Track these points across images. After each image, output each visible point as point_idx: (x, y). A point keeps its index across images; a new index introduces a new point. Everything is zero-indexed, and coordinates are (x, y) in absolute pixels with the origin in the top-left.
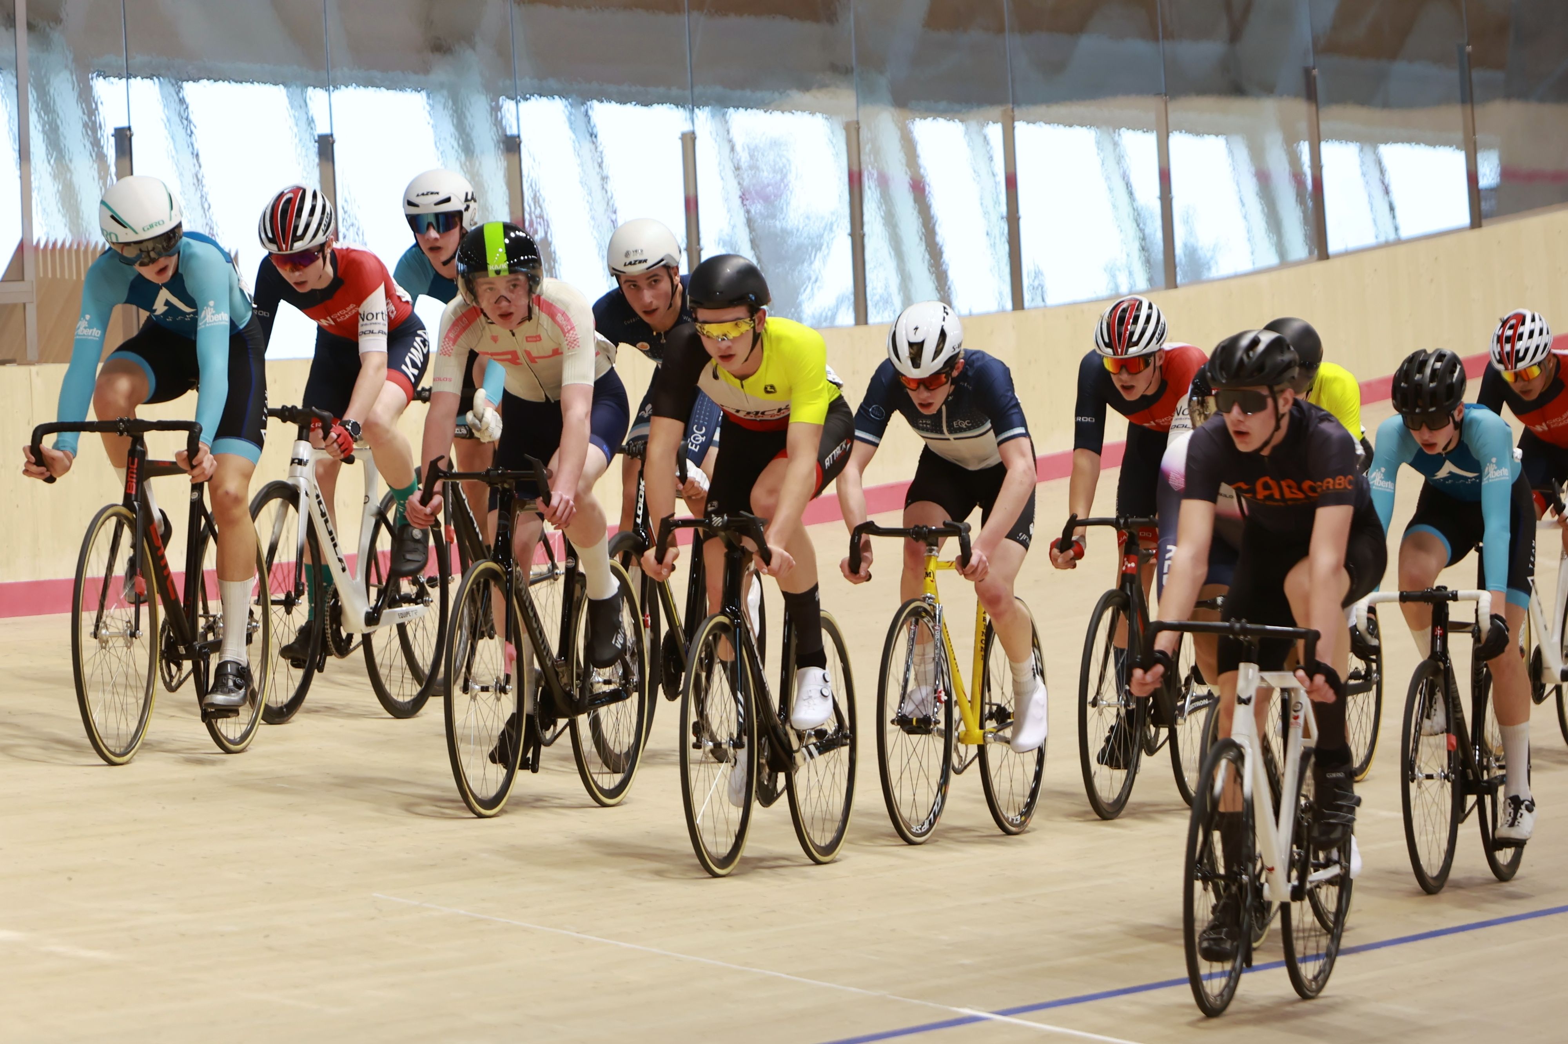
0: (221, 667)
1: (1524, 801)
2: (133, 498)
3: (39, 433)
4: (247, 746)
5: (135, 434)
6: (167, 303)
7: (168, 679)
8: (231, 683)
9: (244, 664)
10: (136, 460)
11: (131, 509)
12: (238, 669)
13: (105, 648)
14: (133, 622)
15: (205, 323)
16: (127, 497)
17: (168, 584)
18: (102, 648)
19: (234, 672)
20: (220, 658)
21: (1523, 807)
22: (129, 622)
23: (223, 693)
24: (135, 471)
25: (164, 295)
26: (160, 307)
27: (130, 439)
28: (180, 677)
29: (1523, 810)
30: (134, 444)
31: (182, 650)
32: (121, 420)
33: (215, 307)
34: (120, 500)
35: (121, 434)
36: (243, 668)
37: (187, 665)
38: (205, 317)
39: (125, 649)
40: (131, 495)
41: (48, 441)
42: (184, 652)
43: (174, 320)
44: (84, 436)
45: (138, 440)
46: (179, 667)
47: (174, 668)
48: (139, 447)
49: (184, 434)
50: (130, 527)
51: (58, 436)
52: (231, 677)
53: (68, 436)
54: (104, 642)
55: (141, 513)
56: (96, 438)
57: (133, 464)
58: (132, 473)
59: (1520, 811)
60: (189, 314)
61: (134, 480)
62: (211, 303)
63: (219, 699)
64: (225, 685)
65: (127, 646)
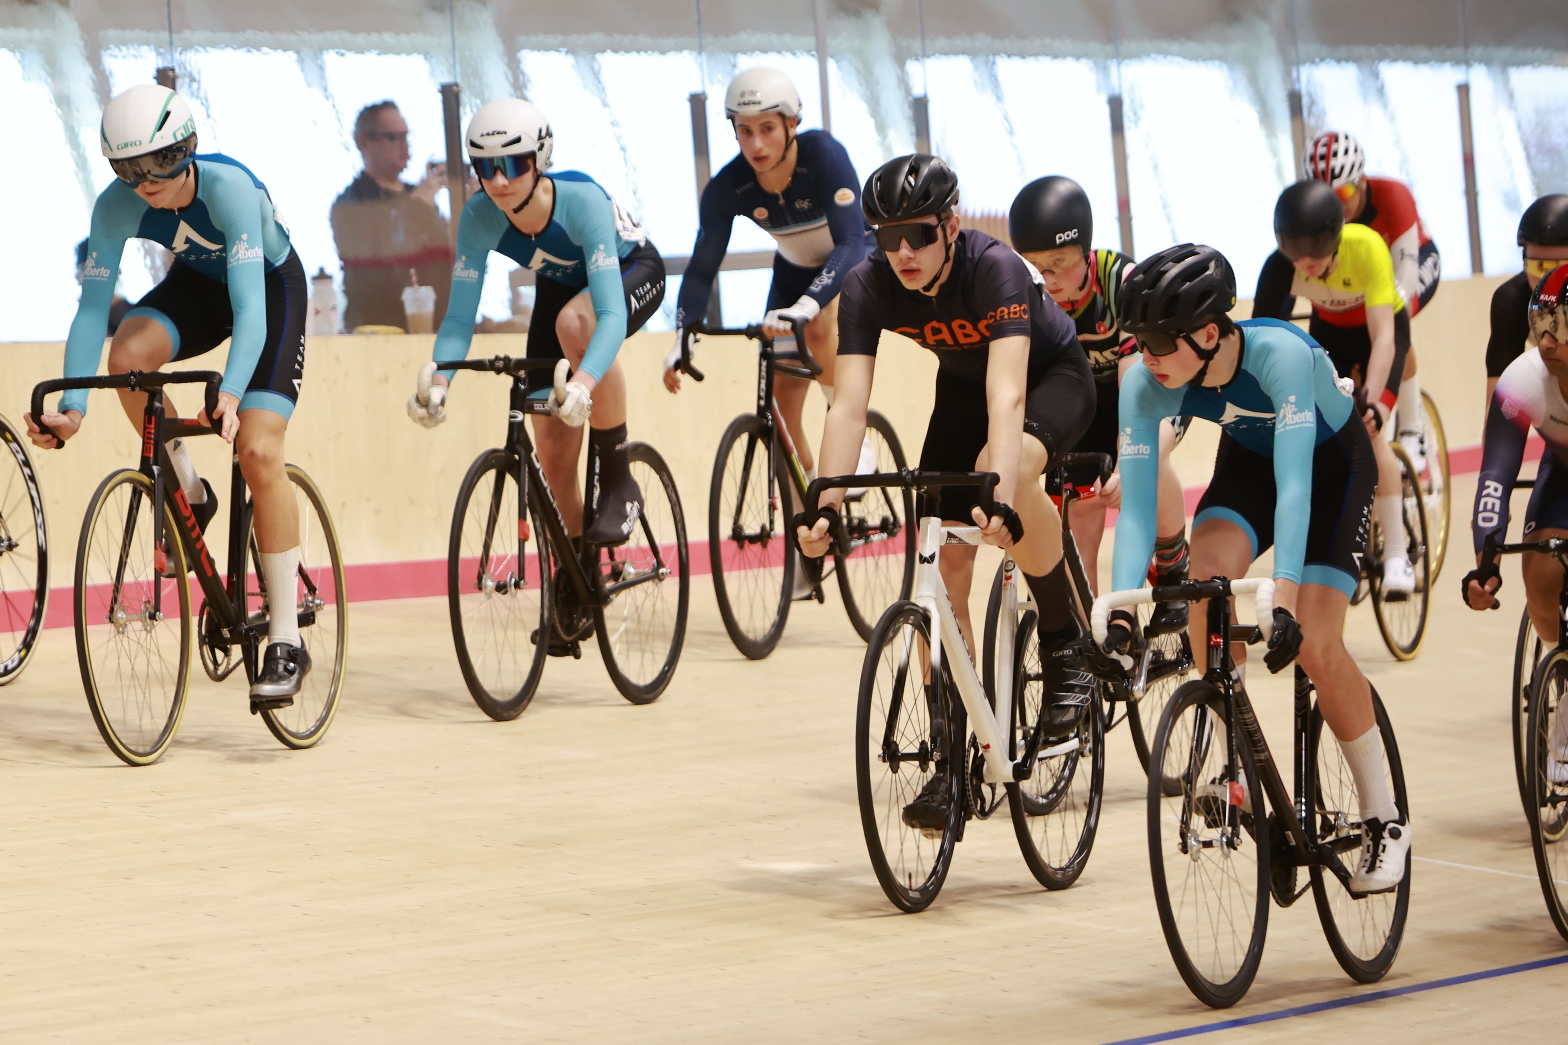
0: (271, 649)
1: (1386, 823)
2: (151, 462)
3: (40, 392)
4: (320, 738)
5: (149, 388)
6: (188, 240)
7: (211, 666)
8: (281, 668)
9: (297, 644)
10: (153, 418)
11: (150, 474)
12: (288, 652)
13: (123, 633)
14: (153, 602)
15: (238, 259)
16: (144, 460)
17: (203, 557)
18: (119, 633)
19: (285, 655)
20: (269, 640)
21: (1386, 834)
22: (149, 602)
23: (273, 681)
24: (153, 431)
25: (185, 231)
26: (179, 245)
27: (146, 395)
28: (228, 664)
29: (1387, 840)
30: (151, 400)
31: (226, 633)
32: (132, 373)
33: (248, 241)
34: (136, 464)
35: (133, 389)
36: (296, 650)
37: (237, 651)
38: (237, 252)
39: (144, 633)
40: (149, 458)
41: (51, 401)
42: (228, 636)
43: (198, 258)
44: (94, 393)
45: (155, 395)
46: (227, 652)
47: (219, 654)
48: (157, 404)
49: (202, 386)
50: (148, 495)
51: (64, 393)
52: (282, 661)
53: (76, 395)
54: (121, 626)
55: (161, 479)
56: (110, 395)
57: (150, 423)
58: (150, 433)
59: (1383, 842)
60: (215, 252)
61: (152, 442)
62: (244, 237)
63: (267, 689)
64: (275, 671)
65: (146, 630)
